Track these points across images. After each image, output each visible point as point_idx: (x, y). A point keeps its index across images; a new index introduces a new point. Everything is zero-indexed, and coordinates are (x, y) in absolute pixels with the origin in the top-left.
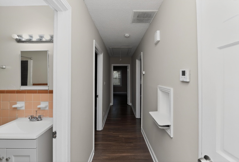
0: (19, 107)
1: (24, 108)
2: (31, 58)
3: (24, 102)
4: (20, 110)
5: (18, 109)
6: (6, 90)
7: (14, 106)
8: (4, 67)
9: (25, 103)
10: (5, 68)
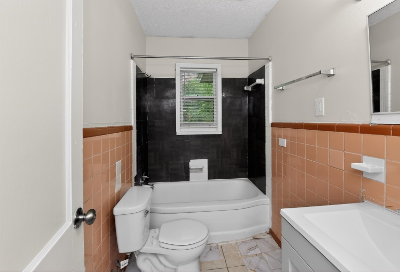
0: (370, 172)
1: (382, 179)
2: (389, 60)
3: (383, 161)
4: (370, 180)
5: (364, 176)
6: (338, 123)
7: (355, 166)
8: (332, 73)
9: (387, 163)
10: (334, 75)
